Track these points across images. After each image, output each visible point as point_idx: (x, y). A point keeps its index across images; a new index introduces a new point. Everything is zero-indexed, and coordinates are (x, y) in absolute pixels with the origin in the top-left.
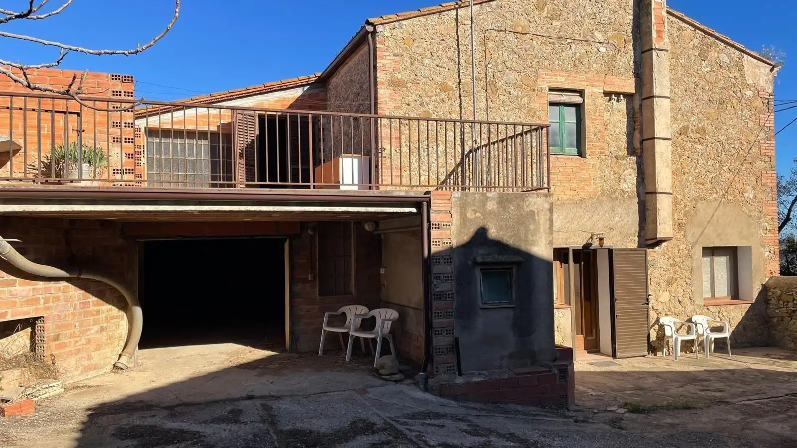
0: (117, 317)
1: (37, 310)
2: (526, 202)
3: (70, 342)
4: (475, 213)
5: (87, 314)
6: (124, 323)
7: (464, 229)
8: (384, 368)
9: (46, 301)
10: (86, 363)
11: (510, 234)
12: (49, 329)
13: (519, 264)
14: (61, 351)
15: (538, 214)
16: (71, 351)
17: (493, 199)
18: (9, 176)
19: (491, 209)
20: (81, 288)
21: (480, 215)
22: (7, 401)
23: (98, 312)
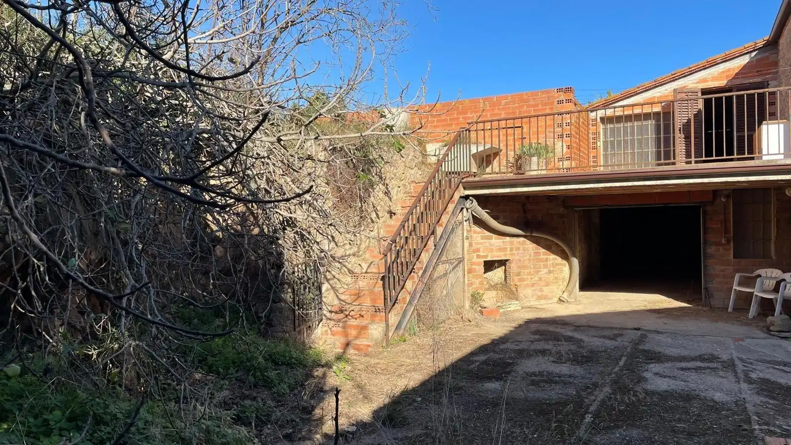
0: (561, 264)
1: (505, 255)
3: (528, 278)
5: (539, 260)
6: (566, 269)
8: (774, 325)
9: (511, 250)
10: (539, 294)
12: (513, 267)
14: (522, 283)
16: (527, 284)
18: (491, 172)
20: (534, 242)
22: (485, 308)
23: (547, 260)
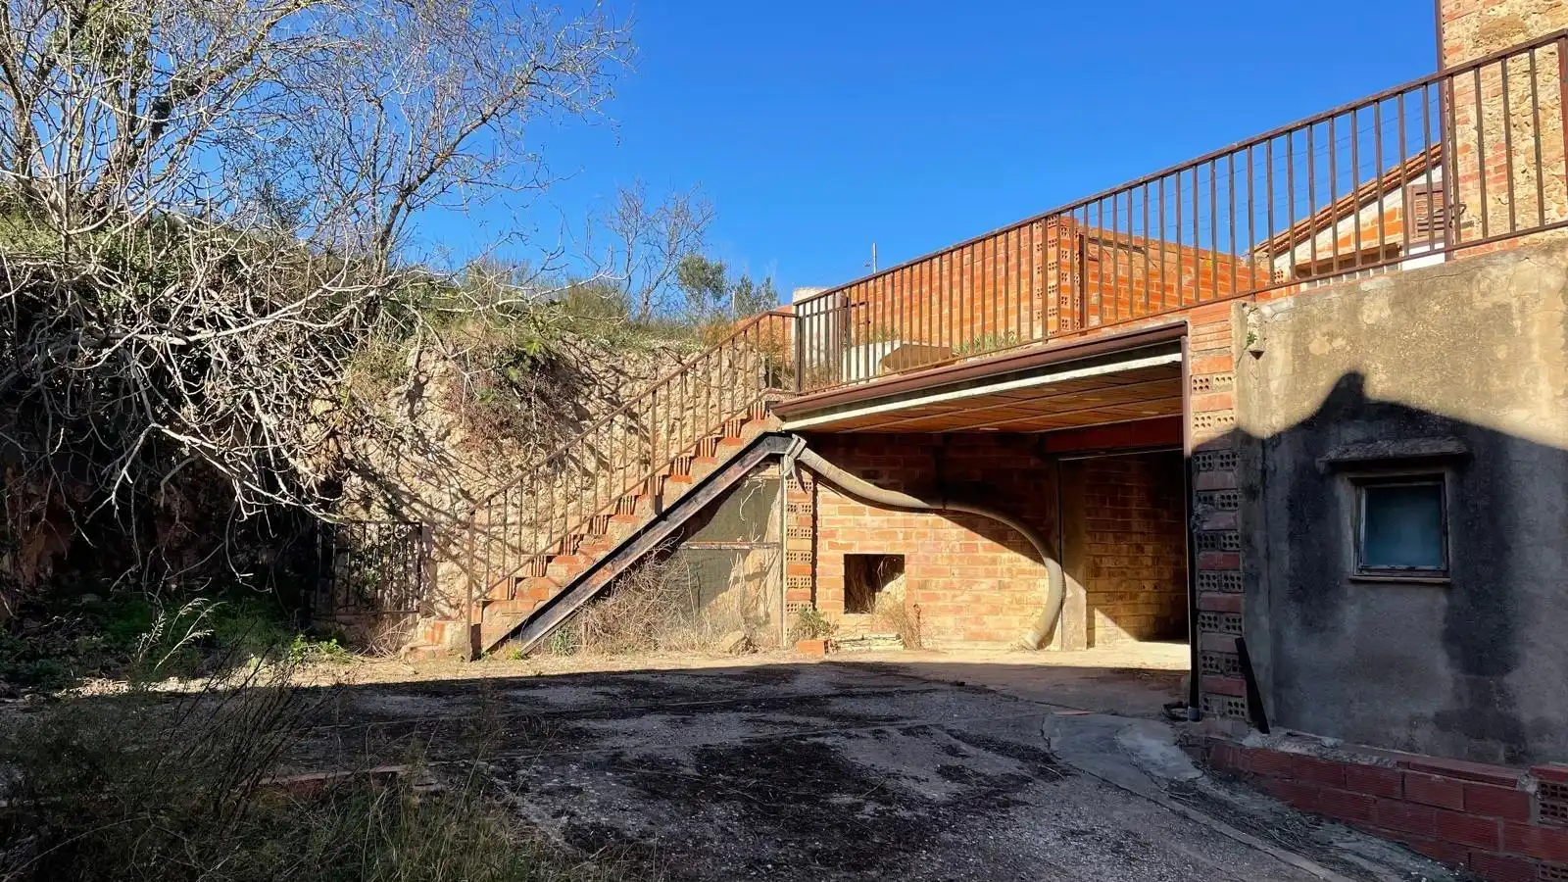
0: (1030, 572)
1: (893, 545)
2: (1479, 282)
3: (945, 595)
4: (1330, 341)
5: (975, 561)
7: (1304, 381)
11: (1431, 379)
12: (911, 570)
13: (1460, 463)
14: (931, 604)
15: (1522, 311)
16: (945, 607)
17: (1377, 293)
19: (1373, 322)
21: (1344, 343)
